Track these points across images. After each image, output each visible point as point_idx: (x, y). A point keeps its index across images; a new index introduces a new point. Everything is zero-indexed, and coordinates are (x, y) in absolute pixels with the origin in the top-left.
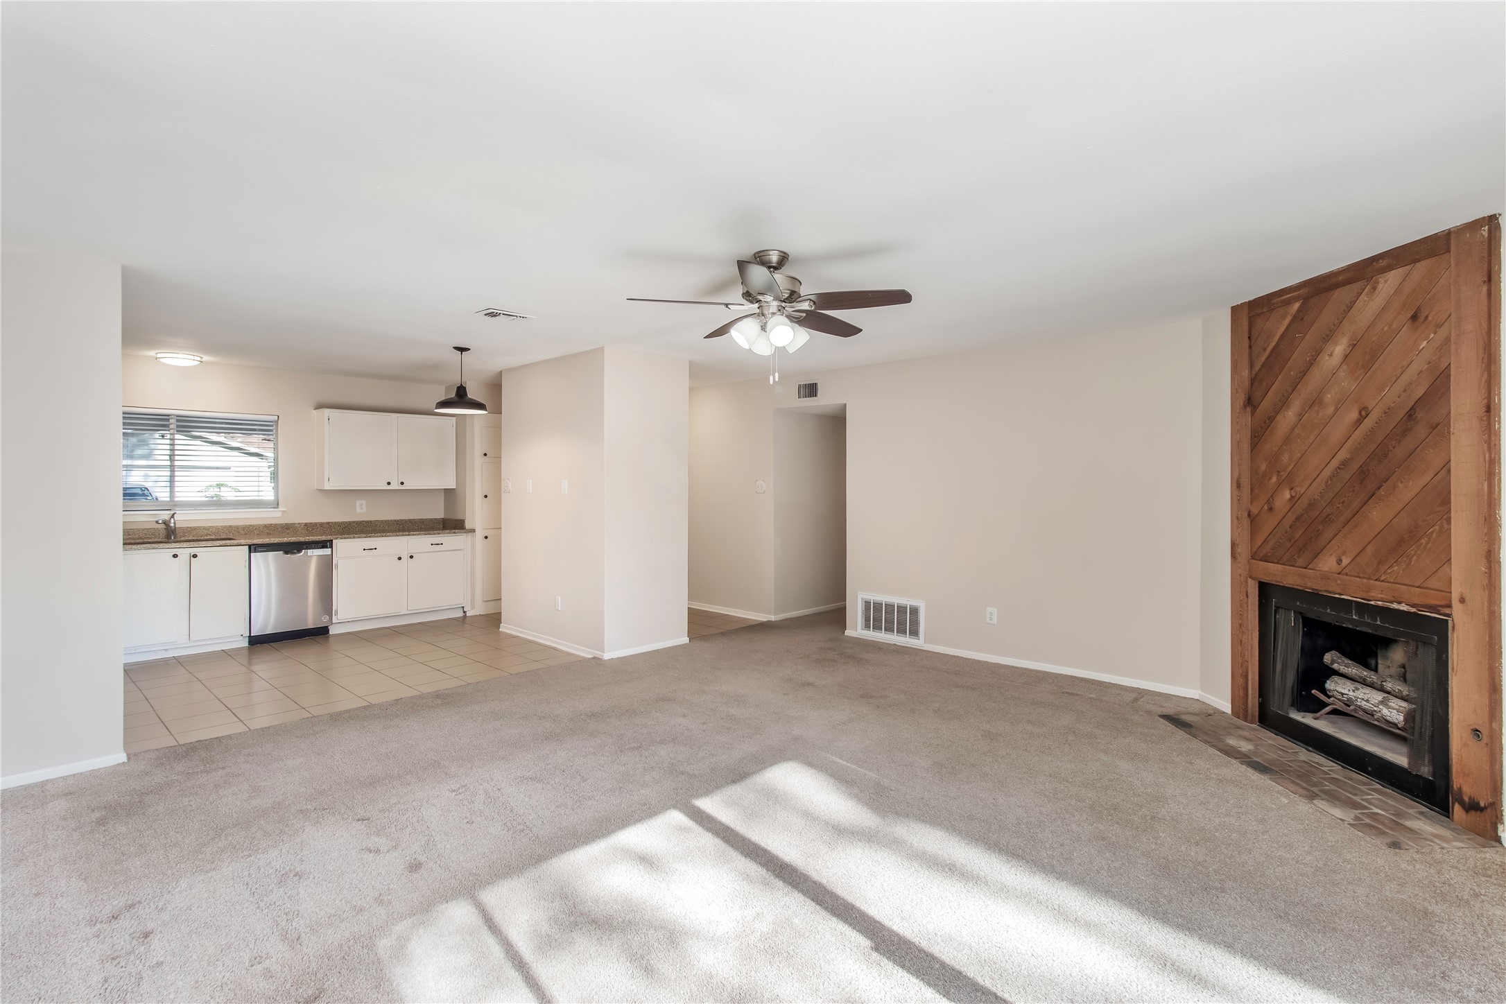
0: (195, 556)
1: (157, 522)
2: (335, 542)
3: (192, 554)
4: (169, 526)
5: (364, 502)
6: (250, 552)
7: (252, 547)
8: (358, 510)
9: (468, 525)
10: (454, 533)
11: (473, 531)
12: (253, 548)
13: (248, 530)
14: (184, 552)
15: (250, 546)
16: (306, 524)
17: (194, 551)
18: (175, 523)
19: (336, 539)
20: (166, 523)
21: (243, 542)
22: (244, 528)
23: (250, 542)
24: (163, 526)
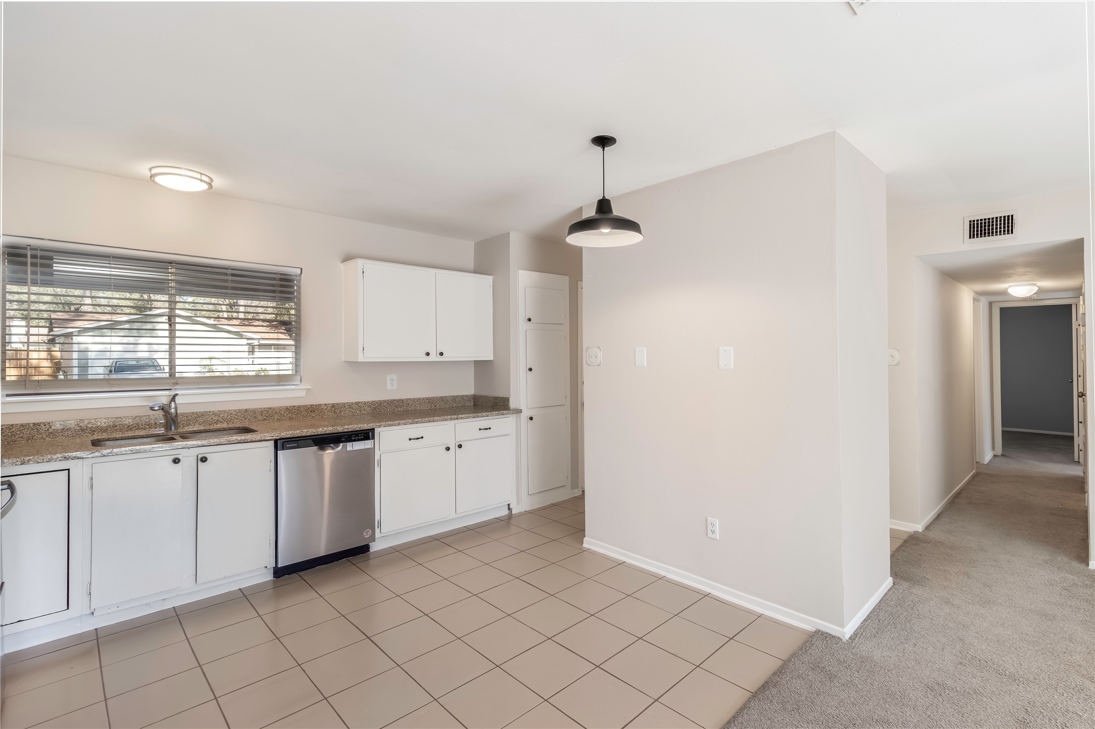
0: (204, 460)
1: (152, 409)
2: (377, 431)
3: (200, 456)
4: (169, 413)
5: (394, 377)
6: (276, 449)
7: (279, 442)
8: (389, 387)
9: (513, 405)
10: (503, 414)
11: (519, 411)
12: (280, 444)
13: (268, 415)
14: (189, 450)
15: (276, 441)
16: (333, 406)
17: (202, 451)
18: (176, 408)
19: (380, 426)
20: (164, 409)
21: (268, 436)
22: (262, 412)
23: (276, 435)
24: (161, 413)
